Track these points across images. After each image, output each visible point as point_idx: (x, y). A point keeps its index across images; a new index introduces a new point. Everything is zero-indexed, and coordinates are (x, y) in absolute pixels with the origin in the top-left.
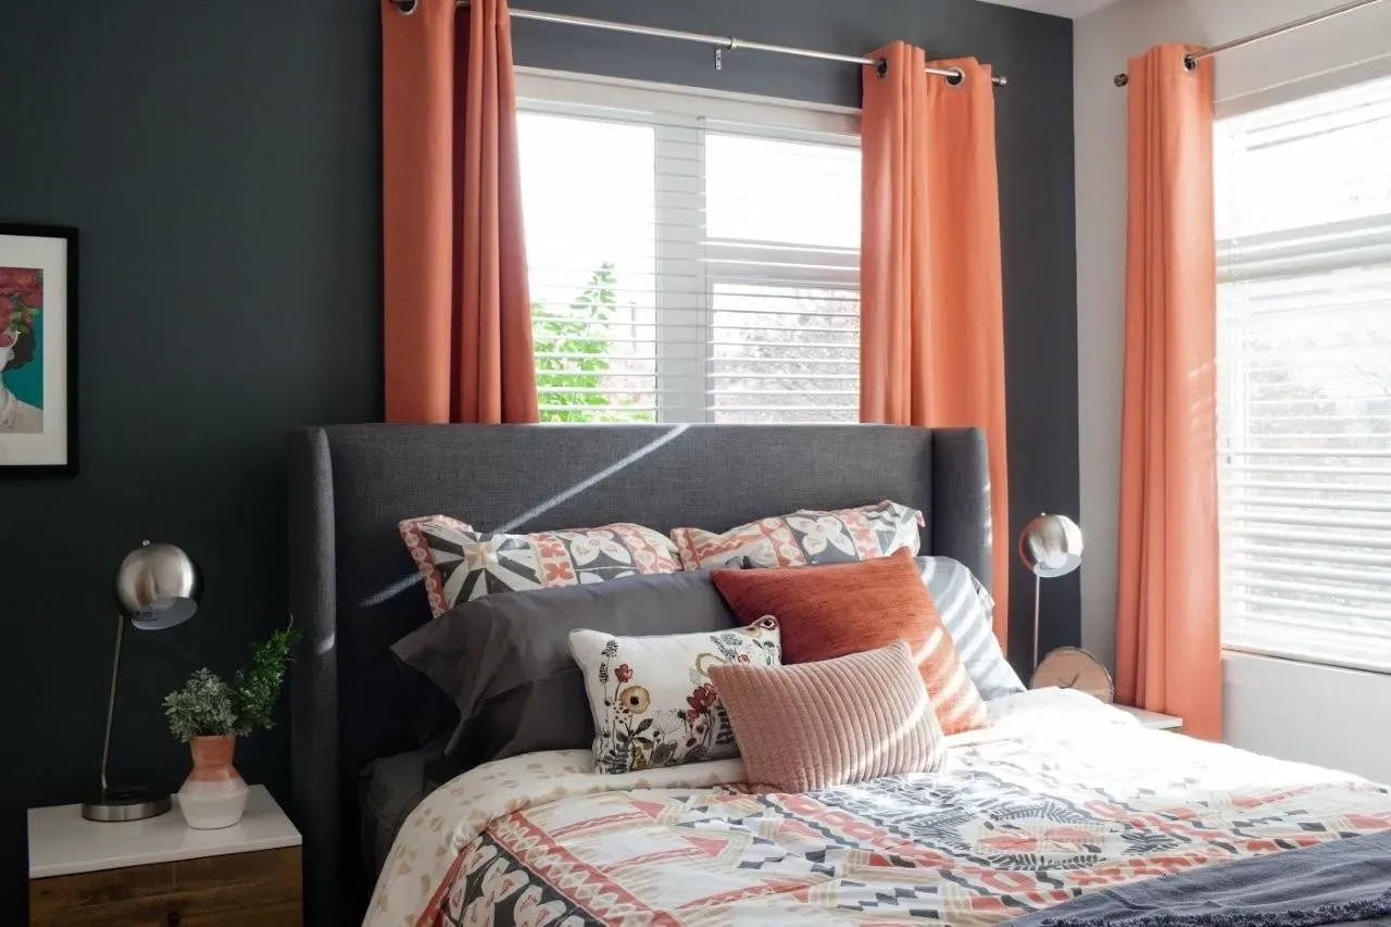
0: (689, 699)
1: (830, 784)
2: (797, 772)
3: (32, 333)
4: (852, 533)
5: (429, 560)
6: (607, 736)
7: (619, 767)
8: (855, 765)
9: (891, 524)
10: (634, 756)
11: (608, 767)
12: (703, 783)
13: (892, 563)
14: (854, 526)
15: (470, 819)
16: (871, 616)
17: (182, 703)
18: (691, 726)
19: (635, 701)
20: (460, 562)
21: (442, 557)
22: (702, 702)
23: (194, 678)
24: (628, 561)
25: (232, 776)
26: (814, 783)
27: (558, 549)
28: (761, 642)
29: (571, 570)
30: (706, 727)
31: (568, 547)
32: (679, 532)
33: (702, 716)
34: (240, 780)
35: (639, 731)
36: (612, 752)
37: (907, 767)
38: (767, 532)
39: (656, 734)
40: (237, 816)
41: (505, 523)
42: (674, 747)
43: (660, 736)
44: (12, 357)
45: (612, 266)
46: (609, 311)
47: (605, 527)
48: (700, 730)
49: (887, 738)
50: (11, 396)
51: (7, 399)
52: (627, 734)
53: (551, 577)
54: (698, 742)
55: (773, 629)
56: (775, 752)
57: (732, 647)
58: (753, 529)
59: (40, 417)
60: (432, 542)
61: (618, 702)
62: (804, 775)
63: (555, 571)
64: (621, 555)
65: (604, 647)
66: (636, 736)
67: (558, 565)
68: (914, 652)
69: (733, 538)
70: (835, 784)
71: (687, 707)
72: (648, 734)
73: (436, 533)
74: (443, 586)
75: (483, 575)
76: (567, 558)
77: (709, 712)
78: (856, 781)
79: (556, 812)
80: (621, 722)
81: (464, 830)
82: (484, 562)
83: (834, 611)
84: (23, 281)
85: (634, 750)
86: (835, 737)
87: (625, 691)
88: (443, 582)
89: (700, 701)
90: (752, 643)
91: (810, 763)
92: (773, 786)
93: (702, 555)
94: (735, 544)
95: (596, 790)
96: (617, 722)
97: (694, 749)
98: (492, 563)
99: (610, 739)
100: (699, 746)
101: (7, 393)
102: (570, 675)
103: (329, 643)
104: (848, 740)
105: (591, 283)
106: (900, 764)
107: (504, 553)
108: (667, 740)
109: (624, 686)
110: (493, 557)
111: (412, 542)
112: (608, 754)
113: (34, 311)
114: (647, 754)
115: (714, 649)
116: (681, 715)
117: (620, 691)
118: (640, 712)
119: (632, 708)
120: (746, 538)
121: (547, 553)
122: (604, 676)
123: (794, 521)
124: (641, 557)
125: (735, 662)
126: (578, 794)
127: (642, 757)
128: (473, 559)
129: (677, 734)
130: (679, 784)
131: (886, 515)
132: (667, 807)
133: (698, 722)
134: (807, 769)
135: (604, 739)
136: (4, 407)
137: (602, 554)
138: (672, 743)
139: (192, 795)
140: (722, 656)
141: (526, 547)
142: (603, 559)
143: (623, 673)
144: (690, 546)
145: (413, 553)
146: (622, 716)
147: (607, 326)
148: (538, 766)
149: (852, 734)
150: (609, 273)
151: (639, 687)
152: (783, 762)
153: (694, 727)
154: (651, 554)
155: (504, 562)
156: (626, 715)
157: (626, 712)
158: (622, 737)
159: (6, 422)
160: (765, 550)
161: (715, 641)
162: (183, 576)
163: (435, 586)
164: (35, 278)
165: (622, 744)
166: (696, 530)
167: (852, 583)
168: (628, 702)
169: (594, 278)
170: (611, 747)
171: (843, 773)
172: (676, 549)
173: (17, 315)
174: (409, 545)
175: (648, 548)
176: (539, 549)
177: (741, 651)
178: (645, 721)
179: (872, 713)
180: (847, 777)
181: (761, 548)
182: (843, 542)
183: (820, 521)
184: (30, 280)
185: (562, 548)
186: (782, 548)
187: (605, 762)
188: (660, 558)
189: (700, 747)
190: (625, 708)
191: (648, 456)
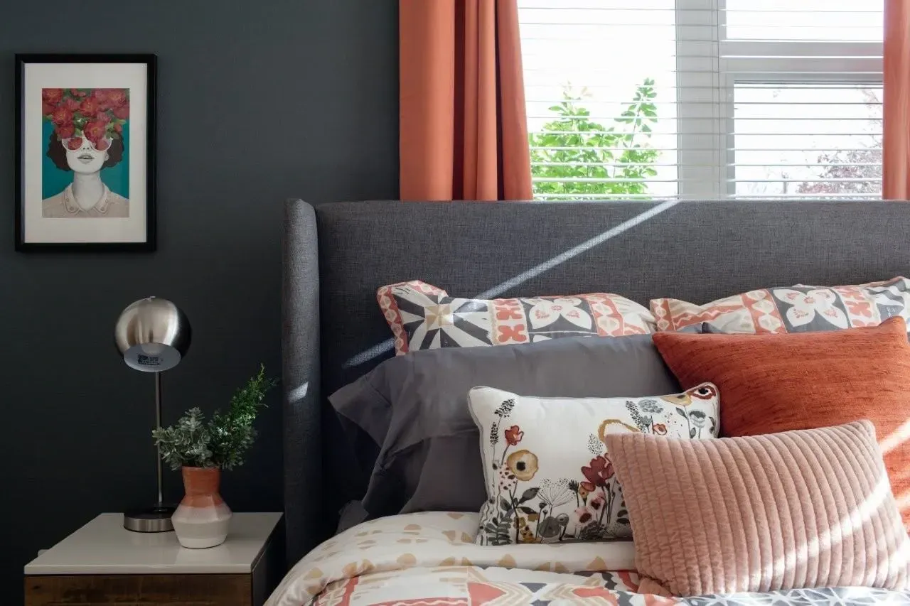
0: (584, 470)
1: (733, 588)
2: (688, 569)
3: (122, 139)
4: (847, 307)
5: (399, 320)
6: (492, 502)
7: (501, 538)
8: (769, 568)
9: (899, 298)
10: (517, 526)
11: (489, 535)
12: (584, 568)
13: (876, 331)
14: (852, 299)
15: (306, 579)
16: (830, 388)
17: (167, 437)
18: (585, 500)
19: (521, 466)
20: (422, 321)
21: (408, 318)
22: (600, 474)
23: (186, 416)
24: (589, 326)
25: (216, 503)
26: (710, 583)
27: (517, 312)
28: (688, 410)
29: (525, 333)
30: (602, 503)
31: (527, 312)
32: (658, 303)
33: (598, 490)
34: (224, 507)
35: (524, 499)
36: (495, 520)
37: (847, 578)
38: (749, 303)
39: (542, 505)
40: (221, 538)
41: (486, 290)
42: (565, 521)
43: (547, 508)
44: (107, 158)
45: (652, 83)
46: (652, 122)
47: (579, 296)
48: (595, 505)
49: (816, 538)
50: (106, 188)
51: (103, 191)
52: (510, 501)
53: (503, 338)
54: (594, 518)
55: (708, 397)
56: (663, 540)
57: (648, 415)
58: (736, 300)
59: (127, 204)
60: (402, 304)
61: (505, 466)
62: (697, 574)
63: (506, 332)
64: (583, 321)
65: (498, 406)
66: (520, 505)
67: (512, 329)
68: (881, 436)
69: (710, 310)
70: (739, 590)
71: (580, 478)
72: (533, 504)
73: (404, 296)
74: (408, 343)
75: (438, 334)
76: (523, 321)
77: (608, 487)
78: (772, 589)
79: (387, 584)
80: (505, 488)
81: (297, 589)
82: (440, 323)
83: (784, 381)
84: (116, 98)
85: (517, 520)
86: (742, 531)
87: (513, 455)
88: (409, 339)
89: (597, 473)
90: (675, 412)
91: (706, 560)
92: (661, 583)
93: (678, 324)
94: (713, 314)
95: (450, 563)
96: (502, 489)
97: (590, 525)
98: (449, 324)
99: (495, 505)
100: (595, 523)
101: (103, 187)
102: (468, 434)
103: (302, 391)
104: (760, 537)
105: (635, 99)
106: (838, 572)
107: (462, 315)
108: (556, 513)
109: (513, 449)
110: (450, 318)
111: (385, 303)
112: (491, 522)
113: (123, 122)
114: (533, 526)
115: (627, 417)
116: (573, 486)
117: (508, 453)
118: (528, 479)
119: (517, 473)
120: (724, 309)
121: (503, 315)
122: (494, 438)
123: (781, 294)
124: (604, 323)
125: (649, 433)
126: (426, 565)
127: (527, 528)
128: (432, 320)
129: (569, 508)
130: (553, 566)
131: (894, 290)
132: (508, 594)
133: (592, 496)
134: (701, 568)
135: (490, 504)
136: (101, 198)
137: (561, 319)
138: (562, 516)
139: (183, 517)
140: (634, 425)
141: (484, 309)
142: (562, 322)
143: (512, 435)
144: (668, 317)
145: (386, 314)
146: (507, 482)
147: (649, 136)
148: (417, 527)
149: (764, 529)
150: (651, 89)
151: (527, 452)
152: (671, 555)
153: (588, 502)
154: (616, 321)
155: (460, 324)
156: (510, 481)
157: (511, 477)
158: (505, 505)
159: (102, 209)
160: (742, 321)
161: (630, 406)
162: (169, 326)
163: (402, 344)
164: (122, 98)
165: (505, 512)
166: (676, 300)
167: (812, 351)
168: (514, 466)
169: (638, 94)
170: (495, 515)
171: (751, 577)
172: (652, 318)
173: (111, 125)
174: (382, 307)
175: (616, 315)
176: (496, 312)
177: (658, 419)
178: (531, 489)
179: (797, 506)
180: (757, 582)
181: (738, 318)
182: (835, 315)
183: (810, 294)
184: (119, 98)
185: (522, 312)
186: (761, 319)
187: (488, 531)
188: (627, 325)
189: (598, 525)
190: (511, 473)
191: (632, 230)
